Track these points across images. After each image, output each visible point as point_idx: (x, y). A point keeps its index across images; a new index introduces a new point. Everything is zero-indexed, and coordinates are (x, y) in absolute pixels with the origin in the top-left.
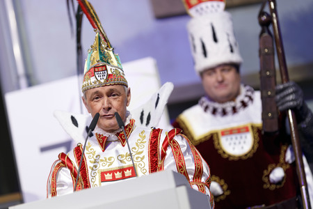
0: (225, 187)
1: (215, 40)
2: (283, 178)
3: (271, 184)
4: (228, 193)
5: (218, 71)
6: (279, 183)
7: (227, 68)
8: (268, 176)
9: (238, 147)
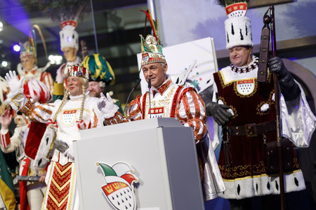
0: (236, 112)
1: (233, 33)
2: (268, 109)
3: (261, 112)
4: (237, 115)
5: (234, 49)
6: (265, 112)
7: (239, 48)
8: (260, 108)
9: (246, 90)
